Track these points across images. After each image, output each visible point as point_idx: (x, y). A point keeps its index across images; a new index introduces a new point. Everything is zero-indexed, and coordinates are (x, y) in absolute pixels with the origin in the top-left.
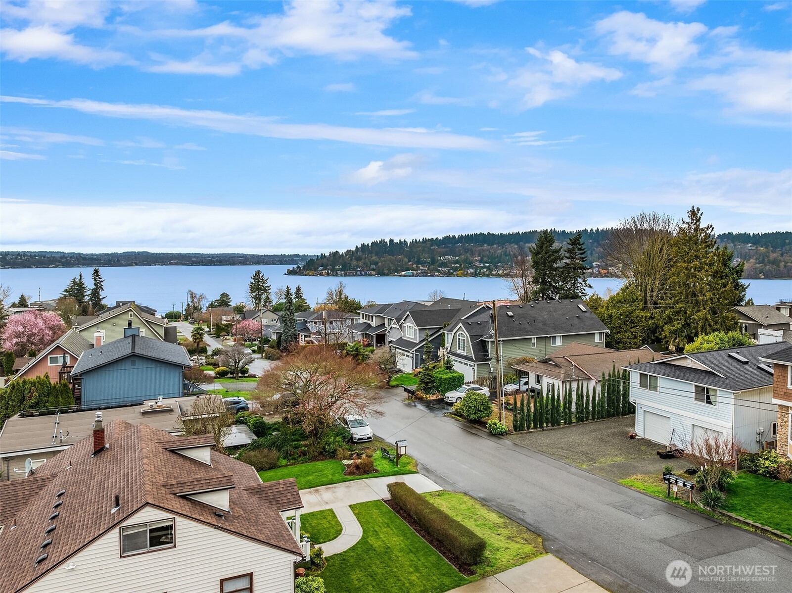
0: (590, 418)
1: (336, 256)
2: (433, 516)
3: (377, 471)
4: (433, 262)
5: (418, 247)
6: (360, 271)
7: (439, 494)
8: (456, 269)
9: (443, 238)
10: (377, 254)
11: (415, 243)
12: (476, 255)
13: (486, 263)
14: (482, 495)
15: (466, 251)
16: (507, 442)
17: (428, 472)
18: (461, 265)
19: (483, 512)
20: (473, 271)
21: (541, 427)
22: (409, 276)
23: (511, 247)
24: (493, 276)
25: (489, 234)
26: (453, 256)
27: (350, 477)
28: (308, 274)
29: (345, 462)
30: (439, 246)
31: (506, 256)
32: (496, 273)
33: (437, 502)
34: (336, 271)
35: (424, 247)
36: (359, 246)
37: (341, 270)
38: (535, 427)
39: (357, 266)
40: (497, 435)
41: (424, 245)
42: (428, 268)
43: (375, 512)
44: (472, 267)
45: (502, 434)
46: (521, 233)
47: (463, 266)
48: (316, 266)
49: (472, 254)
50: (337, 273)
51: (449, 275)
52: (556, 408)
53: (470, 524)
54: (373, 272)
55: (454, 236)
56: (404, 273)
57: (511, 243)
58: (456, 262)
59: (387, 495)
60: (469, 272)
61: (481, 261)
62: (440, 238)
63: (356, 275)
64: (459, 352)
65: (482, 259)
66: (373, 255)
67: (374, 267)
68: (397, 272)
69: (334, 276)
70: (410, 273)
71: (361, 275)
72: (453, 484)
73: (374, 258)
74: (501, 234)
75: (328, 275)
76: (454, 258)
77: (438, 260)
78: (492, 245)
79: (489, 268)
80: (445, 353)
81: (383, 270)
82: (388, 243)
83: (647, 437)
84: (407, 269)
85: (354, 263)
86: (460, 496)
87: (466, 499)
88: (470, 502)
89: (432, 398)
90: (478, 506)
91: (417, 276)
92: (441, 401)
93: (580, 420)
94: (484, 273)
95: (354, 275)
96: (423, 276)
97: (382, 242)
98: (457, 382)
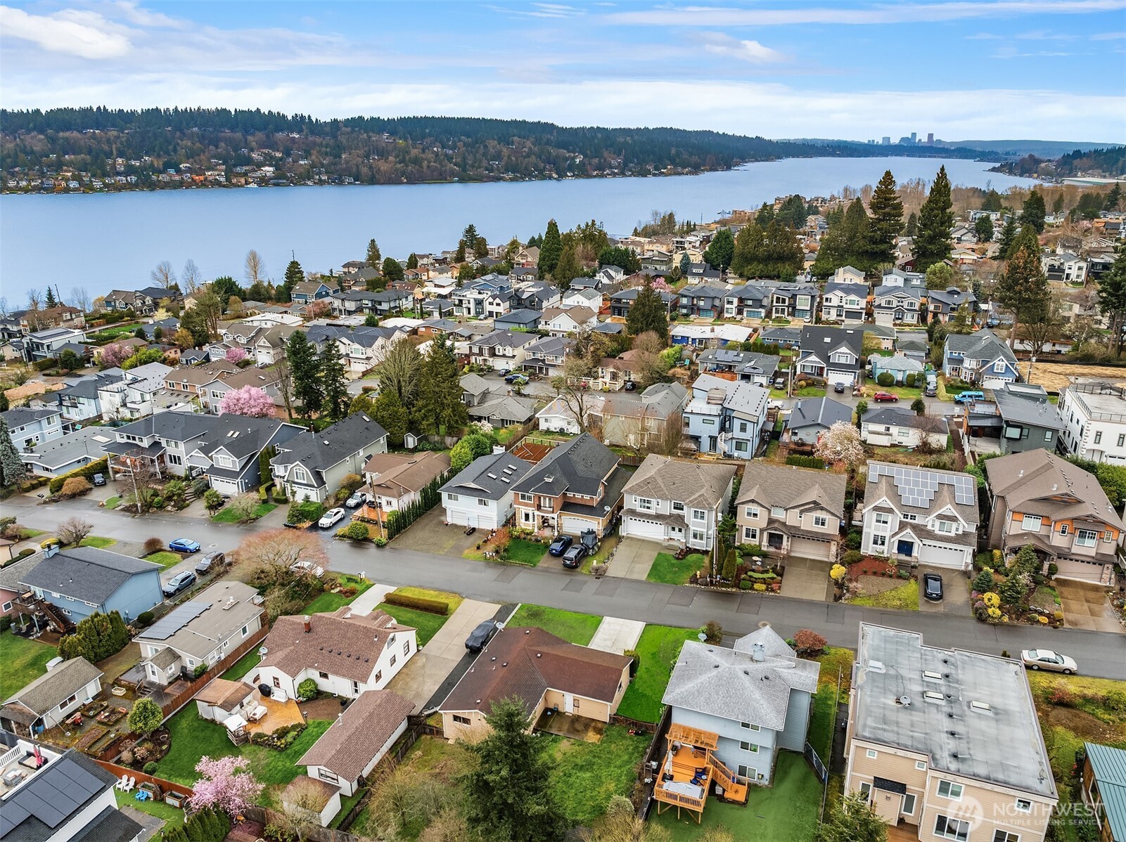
3: (358, 590)
14: (418, 584)
17: (378, 581)
19: (427, 592)
29: (332, 591)
38: (398, 534)
43: (389, 609)
45: (386, 545)
64: (296, 480)
72: (397, 583)
83: (454, 522)
86: (409, 588)
87: (413, 589)
88: (417, 589)
89: (306, 526)
90: (422, 590)
92: (318, 527)
93: (415, 520)
98: (321, 510)
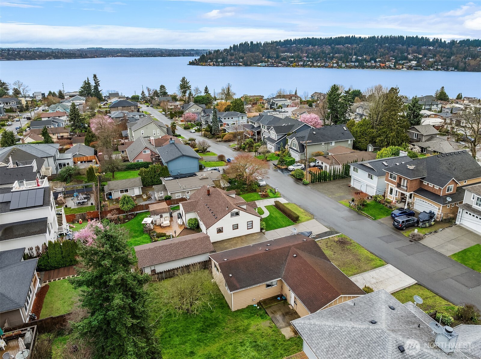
0: (338, 178)
1: (218, 53)
2: (287, 210)
3: (270, 196)
4: (278, 57)
5: (268, 47)
6: (233, 63)
7: (288, 204)
8: (291, 62)
9: (284, 41)
10: (243, 52)
11: (266, 44)
12: (305, 53)
13: (311, 58)
14: (299, 204)
15: (298, 49)
16: (309, 187)
17: (284, 197)
18: (295, 59)
19: (299, 209)
20: (302, 63)
21: (320, 181)
22: (263, 66)
23: (326, 48)
24: (315, 67)
25: (313, 38)
26: (290, 53)
27: (263, 198)
28: (202, 64)
29: (259, 193)
30: (281, 46)
31: (323, 53)
32: (316, 65)
33: (287, 206)
34: (219, 63)
35: (272, 47)
36: (232, 46)
37: (222, 62)
38: (318, 182)
39: (231, 60)
40: (306, 184)
41: (272, 45)
42: (275, 61)
43: (272, 208)
44: (301, 61)
45: (307, 184)
46: (333, 39)
47: (296, 60)
48: (206, 59)
49: (302, 52)
50: (219, 64)
51: (288, 65)
52: (325, 176)
53: (296, 212)
54: (241, 64)
55: (291, 40)
56: (259, 64)
57: (326, 45)
58: (292, 57)
59: (274, 204)
60: (300, 64)
61: (307, 57)
62: (282, 40)
63: (231, 65)
64: (293, 148)
65: (308, 55)
66: (241, 52)
67: (241, 60)
68: (256, 64)
69: (217, 66)
70: (264, 64)
71: (234, 65)
72: (291, 201)
73: (241, 54)
74: (321, 38)
75: (214, 65)
76: (290, 55)
77: (281, 56)
78: (315, 46)
79: (312, 62)
80: (288, 147)
81: (247, 62)
82: (250, 44)
83: (354, 186)
84: (262, 62)
85: (229, 57)
86: (293, 204)
87: (295, 205)
88: (296, 206)
89: (283, 168)
90: (298, 207)
91: (268, 66)
92: (287, 169)
93: (334, 179)
94: (309, 65)
95: (229, 66)
96: (272, 66)
97: (246, 43)
98: (293, 162)
